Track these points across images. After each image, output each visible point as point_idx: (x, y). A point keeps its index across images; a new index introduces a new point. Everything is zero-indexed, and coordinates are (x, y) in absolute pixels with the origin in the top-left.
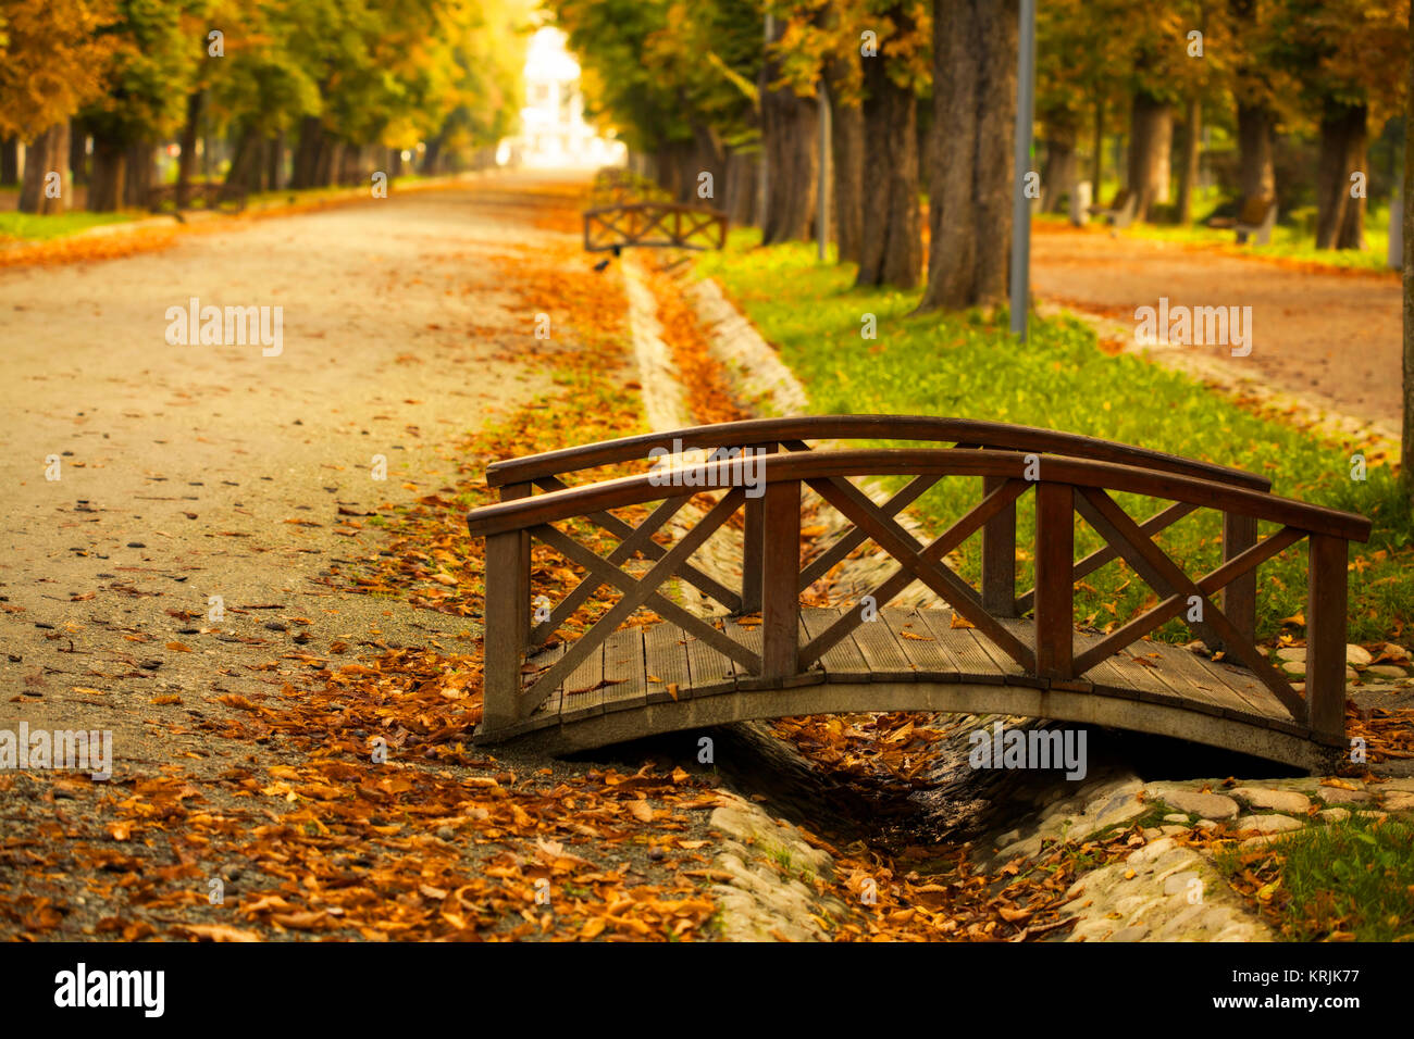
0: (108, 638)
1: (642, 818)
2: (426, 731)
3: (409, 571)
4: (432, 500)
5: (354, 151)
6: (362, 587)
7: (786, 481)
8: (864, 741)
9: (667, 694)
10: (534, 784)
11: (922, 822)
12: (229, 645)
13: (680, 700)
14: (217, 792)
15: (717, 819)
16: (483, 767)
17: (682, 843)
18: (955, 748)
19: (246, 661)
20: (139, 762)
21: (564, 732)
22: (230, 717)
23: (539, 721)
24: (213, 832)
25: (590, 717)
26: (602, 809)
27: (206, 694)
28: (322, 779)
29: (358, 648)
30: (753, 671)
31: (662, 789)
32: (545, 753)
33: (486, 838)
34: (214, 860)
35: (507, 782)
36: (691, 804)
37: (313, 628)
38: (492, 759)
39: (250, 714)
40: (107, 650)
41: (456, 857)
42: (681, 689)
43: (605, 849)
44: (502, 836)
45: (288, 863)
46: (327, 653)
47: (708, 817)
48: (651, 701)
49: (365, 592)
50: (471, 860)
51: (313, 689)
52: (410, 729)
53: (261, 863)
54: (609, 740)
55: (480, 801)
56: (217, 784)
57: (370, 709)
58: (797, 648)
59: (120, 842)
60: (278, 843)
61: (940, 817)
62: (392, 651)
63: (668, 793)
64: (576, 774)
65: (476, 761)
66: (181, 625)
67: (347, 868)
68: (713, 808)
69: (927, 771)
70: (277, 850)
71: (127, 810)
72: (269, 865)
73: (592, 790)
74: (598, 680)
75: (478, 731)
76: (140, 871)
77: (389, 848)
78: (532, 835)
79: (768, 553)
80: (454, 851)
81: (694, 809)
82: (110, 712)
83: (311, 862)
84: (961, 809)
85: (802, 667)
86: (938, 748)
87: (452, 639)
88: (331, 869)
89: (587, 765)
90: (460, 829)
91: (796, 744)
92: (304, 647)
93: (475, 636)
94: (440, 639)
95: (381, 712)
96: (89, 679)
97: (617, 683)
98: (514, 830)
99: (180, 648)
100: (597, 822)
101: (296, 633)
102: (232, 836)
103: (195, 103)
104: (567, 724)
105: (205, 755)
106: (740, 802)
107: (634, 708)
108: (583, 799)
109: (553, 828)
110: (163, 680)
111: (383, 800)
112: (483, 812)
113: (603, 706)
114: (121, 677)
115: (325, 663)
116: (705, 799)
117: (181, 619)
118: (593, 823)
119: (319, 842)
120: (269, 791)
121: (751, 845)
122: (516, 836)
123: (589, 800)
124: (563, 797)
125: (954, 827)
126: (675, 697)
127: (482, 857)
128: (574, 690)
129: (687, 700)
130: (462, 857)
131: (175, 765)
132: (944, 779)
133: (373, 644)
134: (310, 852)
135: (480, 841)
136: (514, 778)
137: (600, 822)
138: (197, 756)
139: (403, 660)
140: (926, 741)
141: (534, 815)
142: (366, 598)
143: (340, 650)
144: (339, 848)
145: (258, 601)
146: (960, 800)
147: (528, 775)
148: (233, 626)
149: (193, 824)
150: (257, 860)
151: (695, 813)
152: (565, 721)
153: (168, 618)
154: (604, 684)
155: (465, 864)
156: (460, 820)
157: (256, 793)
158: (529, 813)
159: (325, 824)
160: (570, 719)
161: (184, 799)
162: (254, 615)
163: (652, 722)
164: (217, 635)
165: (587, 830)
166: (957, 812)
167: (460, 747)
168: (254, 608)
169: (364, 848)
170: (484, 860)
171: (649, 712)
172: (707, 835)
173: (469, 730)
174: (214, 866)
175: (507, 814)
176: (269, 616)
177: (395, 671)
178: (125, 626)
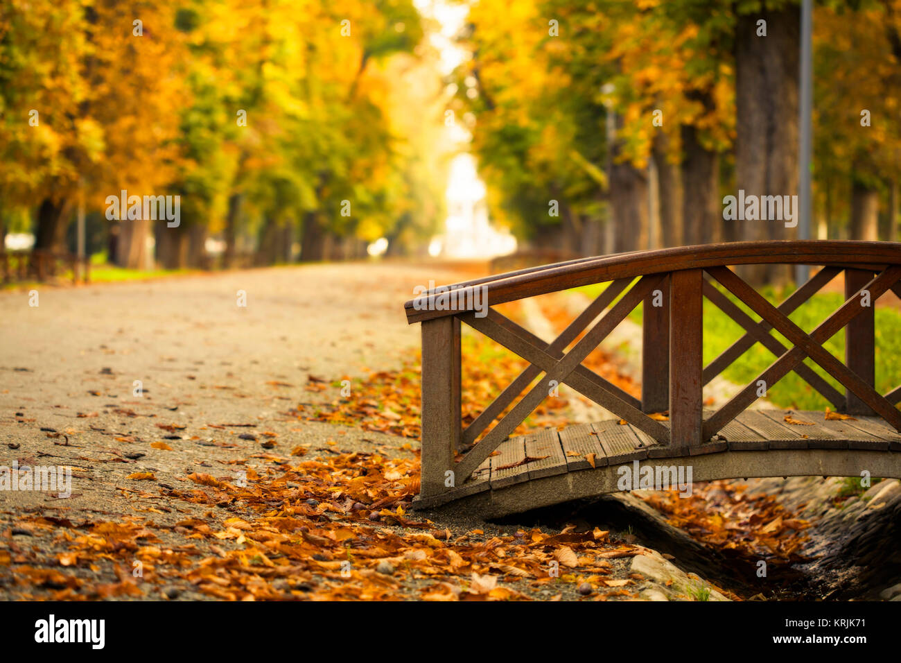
0: (100, 438)
1: (569, 564)
2: (371, 501)
3: (361, 412)
4: (382, 375)
5: (338, 239)
6: (322, 418)
7: (689, 270)
8: (742, 532)
9: (586, 462)
10: (467, 540)
11: (806, 586)
12: (206, 448)
13: (596, 468)
14: (171, 535)
15: (637, 564)
16: (420, 527)
17: (607, 582)
18: (822, 533)
19: (220, 458)
20: (103, 513)
21: (494, 498)
22: (197, 490)
23: (471, 488)
24: (160, 562)
25: (517, 484)
26: (530, 557)
27: (178, 475)
28: (272, 529)
29: (316, 453)
30: (662, 441)
31: (585, 544)
32: (476, 517)
33: (424, 574)
34: (156, 582)
35: (443, 538)
36: (612, 554)
37: (279, 439)
38: (429, 522)
39: (216, 489)
40: (98, 446)
41: (395, 587)
42: (597, 457)
43: (537, 586)
44: (439, 573)
45: (229, 586)
46: (289, 455)
47: (629, 563)
48: (572, 469)
49: (325, 421)
50: (410, 589)
51: (275, 476)
52: (357, 500)
53: (203, 586)
54: (533, 505)
55: (418, 548)
56: (173, 529)
57: (322, 488)
58: (701, 420)
59: (66, 567)
60: (222, 570)
61: (821, 582)
62: (344, 455)
63: (591, 548)
64: (505, 535)
65: (415, 522)
66: (169, 434)
67: (287, 591)
68: (632, 556)
69: (801, 550)
70: (220, 575)
71: (80, 544)
72: (209, 587)
73: (520, 543)
74: (522, 458)
75: (417, 498)
76: (78, 588)
77: (330, 579)
78: (467, 573)
79: (675, 333)
80: (393, 582)
81: (614, 557)
82: (88, 482)
83: (252, 585)
84: (840, 574)
85: (706, 438)
86: (807, 534)
87: (396, 450)
88: (271, 592)
89: (514, 527)
90: (400, 567)
91: (687, 531)
92: (270, 451)
93: (415, 449)
94: (385, 449)
95: (332, 489)
96: (77, 462)
97: (539, 459)
98: (450, 569)
99: (163, 447)
100: (527, 565)
101: (264, 441)
102: (178, 565)
103: (234, 202)
104: (495, 491)
105: (167, 511)
106: (655, 555)
107: (556, 475)
108: (513, 551)
109: (487, 569)
110: (142, 465)
111: (327, 544)
112: (422, 555)
113: (528, 473)
114: (105, 462)
115: (288, 461)
116: (623, 549)
117: (168, 430)
118: (524, 566)
119: (261, 570)
120: (221, 535)
121: (670, 587)
122: (452, 574)
123: (518, 551)
124: (494, 548)
125: (836, 587)
126: (593, 464)
127: (420, 588)
128: (502, 465)
129: (603, 468)
130: (401, 588)
131: (136, 517)
132: (818, 554)
133: (329, 451)
134: (252, 578)
135: (418, 576)
136: (449, 534)
137: (529, 565)
138: (159, 511)
139: (354, 460)
140: (796, 530)
141: (469, 559)
142: (325, 425)
143: (301, 453)
144: (280, 576)
145: (235, 422)
146: (836, 568)
147: (462, 534)
148: (212, 436)
149: (142, 555)
150: (199, 583)
151: (616, 561)
152: (494, 487)
153: (157, 429)
154: (527, 460)
155: (403, 592)
156: (399, 559)
157: (208, 536)
158: (464, 558)
159: (270, 559)
160: (498, 485)
161: (139, 539)
162: (229, 430)
163: (572, 488)
164: (197, 440)
165: (518, 571)
166: (837, 577)
167: (400, 511)
168: (231, 426)
169: (305, 577)
170: (422, 590)
171: (570, 479)
172: (629, 576)
173: (408, 498)
174: (154, 587)
175: (443, 557)
176: (243, 431)
177: (345, 467)
178: (117, 432)
